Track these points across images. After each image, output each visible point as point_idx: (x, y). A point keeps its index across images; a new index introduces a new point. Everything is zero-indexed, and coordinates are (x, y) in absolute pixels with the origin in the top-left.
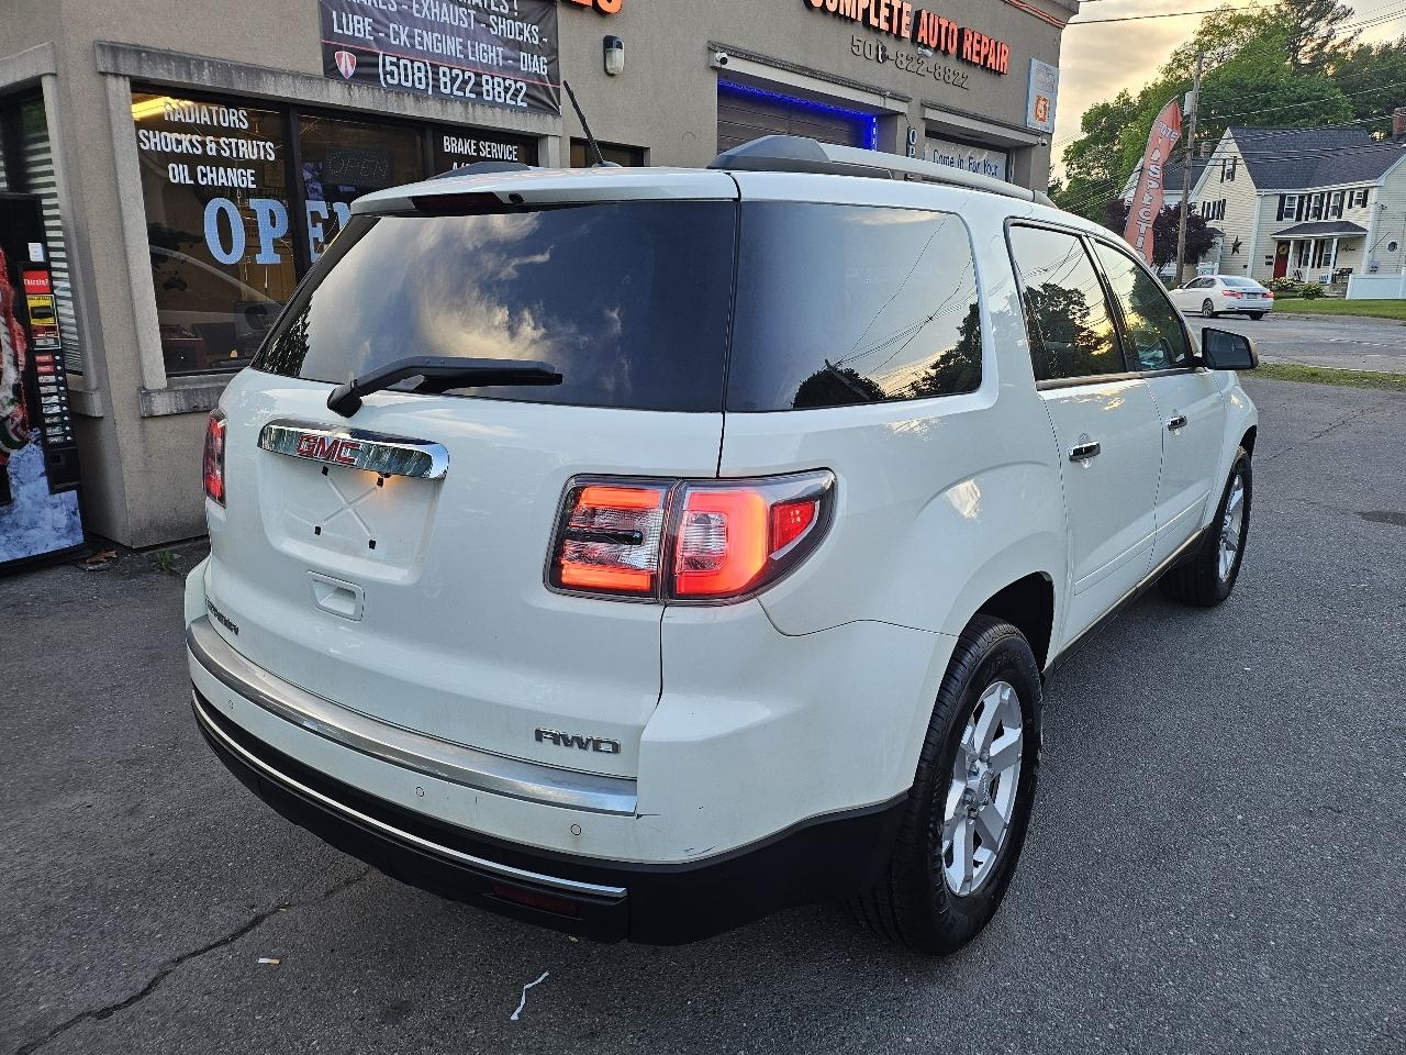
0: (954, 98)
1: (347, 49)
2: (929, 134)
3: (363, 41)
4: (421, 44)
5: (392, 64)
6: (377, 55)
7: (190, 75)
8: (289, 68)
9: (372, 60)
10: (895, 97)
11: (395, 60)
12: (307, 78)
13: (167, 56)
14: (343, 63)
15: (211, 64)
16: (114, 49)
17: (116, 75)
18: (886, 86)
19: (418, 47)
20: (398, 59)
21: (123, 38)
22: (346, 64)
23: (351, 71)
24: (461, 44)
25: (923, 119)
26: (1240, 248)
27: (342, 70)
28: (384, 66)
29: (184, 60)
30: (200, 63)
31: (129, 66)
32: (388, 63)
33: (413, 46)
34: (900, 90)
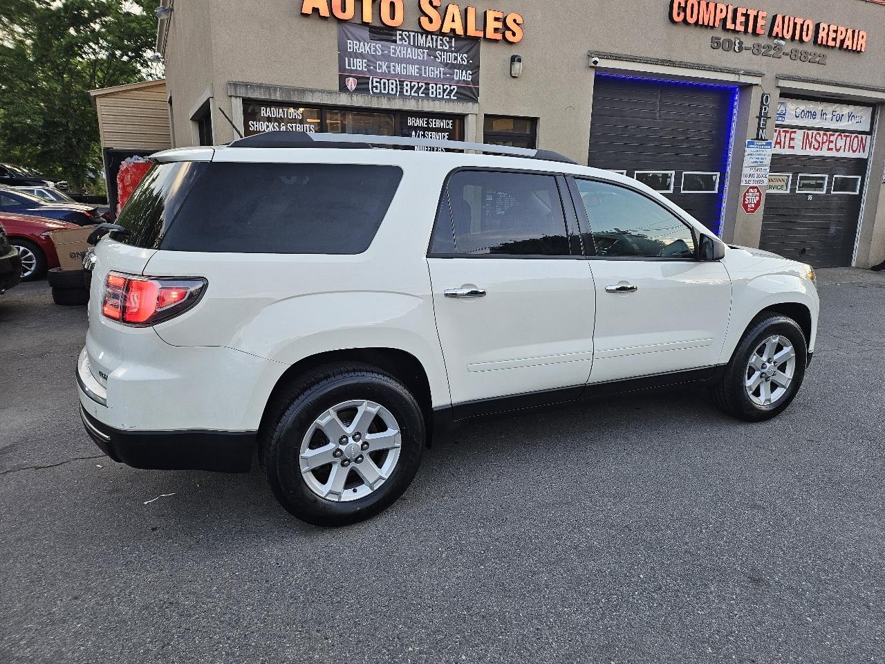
0: (812, 70)
1: (353, 77)
2: (782, 95)
3: (362, 72)
4: (394, 70)
5: (377, 82)
6: (369, 78)
7: (270, 95)
8: (319, 88)
9: (366, 81)
10: (747, 74)
11: (379, 80)
12: (329, 93)
13: (260, 86)
14: (350, 85)
15: (281, 89)
16: (235, 85)
17: (236, 97)
18: (743, 66)
19: (392, 72)
20: (381, 79)
21: (240, 79)
22: (351, 83)
23: (354, 87)
24: (417, 68)
25: (778, 87)
27: (349, 87)
28: (372, 83)
29: (268, 88)
30: (275, 88)
31: (242, 92)
32: (374, 82)
33: (389, 72)
34: (754, 68)
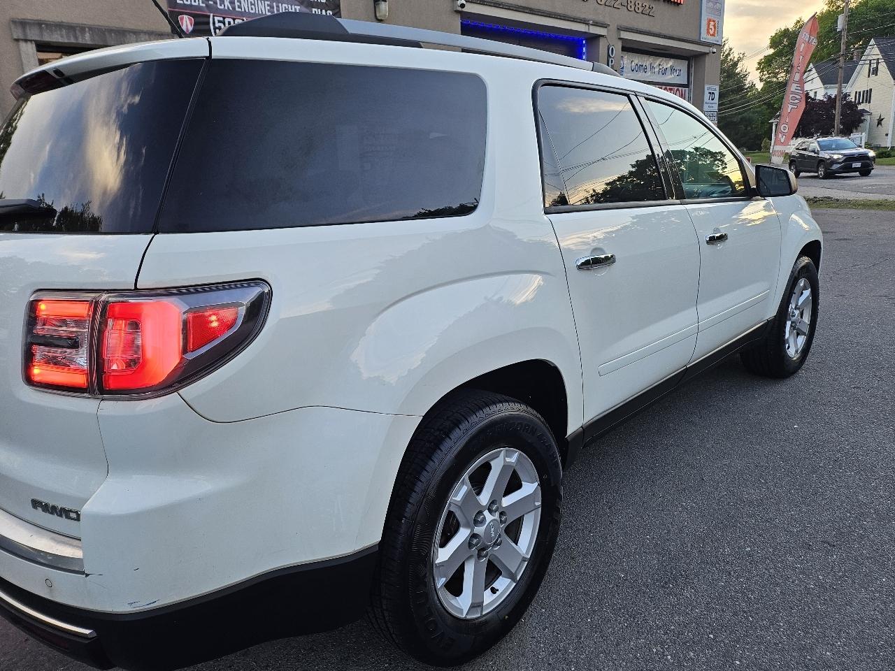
0: (643, 23)
1: (186, 14)
2: (624, 49)
3: (198, 8)
4: (240, 7)
5: (219, 21)
6: (209, 17)
7: (76, 38)
8: (145, 29)
9: (205, 20)
10: (596, 24)
11: (221, 19)
12: (159, 35)
13: (59, 26)
14: (184, 22)
15: (91, 29)
16: (23, 24)
17: (26, 41)
18: (590, 16)
19: (237, 9)
20: (224, 18)
21: (29, 16)
22: (187, 23)
23: (190, 28)
24: (268, 5)
25: (620, 39)
26: (882, 122)
27: (184, 28)
28: (214, 23)
29: (71, 28)
30: (82, 29)
31: (34, 34)
32: (216, 22)
33: (234, 8)
34: (600, 19)
